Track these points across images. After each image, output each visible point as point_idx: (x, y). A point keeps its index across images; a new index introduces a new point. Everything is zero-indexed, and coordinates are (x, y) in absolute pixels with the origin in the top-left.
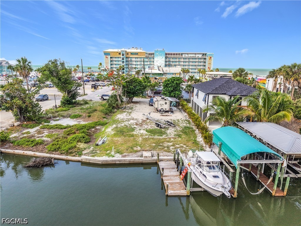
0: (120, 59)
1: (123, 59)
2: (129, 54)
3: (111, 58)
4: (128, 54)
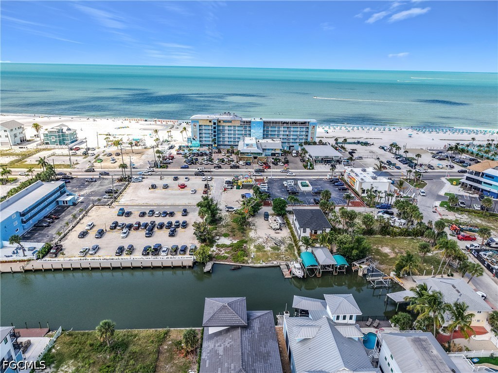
0: (210, 128)
1: (215, 128)
2: (222, 122)
3: (200, 126)
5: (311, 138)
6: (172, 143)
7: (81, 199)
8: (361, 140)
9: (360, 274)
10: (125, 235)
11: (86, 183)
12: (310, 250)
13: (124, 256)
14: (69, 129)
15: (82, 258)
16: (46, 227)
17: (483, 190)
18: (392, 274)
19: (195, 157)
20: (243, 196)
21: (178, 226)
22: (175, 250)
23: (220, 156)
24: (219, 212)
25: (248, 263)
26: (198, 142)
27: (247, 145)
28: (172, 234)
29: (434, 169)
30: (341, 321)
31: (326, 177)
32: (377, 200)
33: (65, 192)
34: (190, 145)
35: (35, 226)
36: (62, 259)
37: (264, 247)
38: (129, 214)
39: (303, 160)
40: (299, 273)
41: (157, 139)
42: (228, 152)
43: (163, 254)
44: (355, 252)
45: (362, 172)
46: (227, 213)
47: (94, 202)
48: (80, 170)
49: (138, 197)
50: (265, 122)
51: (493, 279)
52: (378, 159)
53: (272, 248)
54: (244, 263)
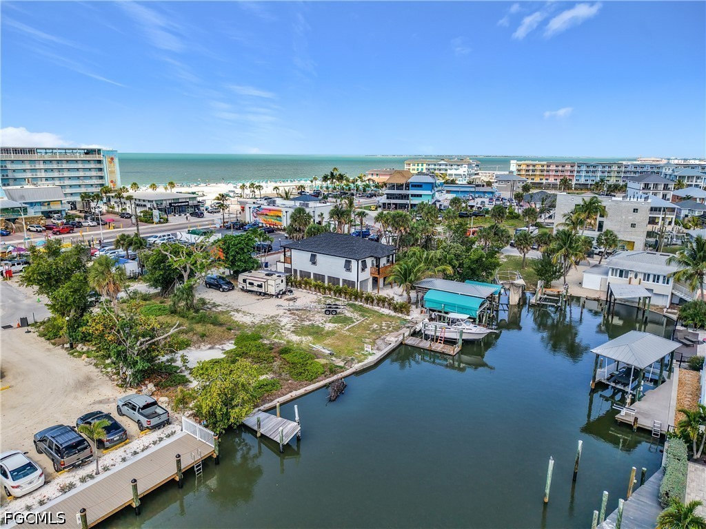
5: (112, 182)
17: (413, 205)
25: (343, 367)
37: (316, 327)
53: (336, 322)
54: (334, 372)
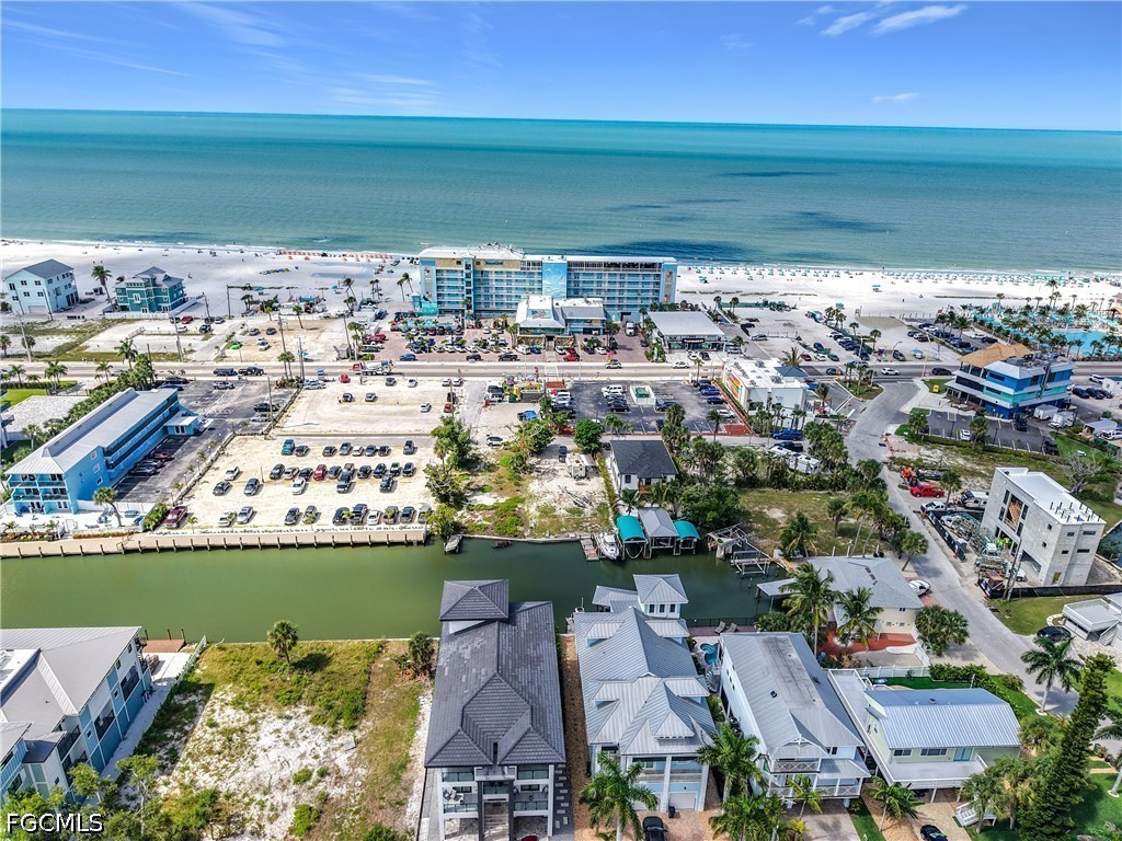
0: (459, 276)
1: (468, 276)
2: (482, 263)
3: (438, 271)
4: (478, 263)
5: (666, 296)
6: (382, 307)
7: (209, 422)
8: (770, 299)
9: (720, 554)
10: (299, 489)
11: (215, 391)
12: (635, 513)
13: (301, 526)
14: (167, 279)
15: (226, 529)
16: (150, 475)
17: (985, 403)
18: (777, 553)
19: (428, 337)
20: (521, 416)
21: (396, 473)
22: (393, 516)
23: (480, 334)
24: (473, 446)
25: (524, 537)
26: (435, 305)
27: (534, 312)
28: (388, 488)
29: (904, 360)
30: (656, 613)
31: (687, 378)
32: (776, 422)
33: (177, 410)
34: (418, 310)
35: (129, 473)
36: (190, 531)
37: (554, 509)
38: (303, 451)
39: (646, 344)
40: (611, 552)
41: (351, 300)
42: (496, 325)
43: (370, 521)
44: (711, 515)
45: (756, 368)
46: (490, 449)
47: (234, 427)
48: (199, 364)
49: (319, 419)
50: (569, 264)
51: (951, 562)
52: (799, 339)
53: (569, 511)
54: (516, 536)
